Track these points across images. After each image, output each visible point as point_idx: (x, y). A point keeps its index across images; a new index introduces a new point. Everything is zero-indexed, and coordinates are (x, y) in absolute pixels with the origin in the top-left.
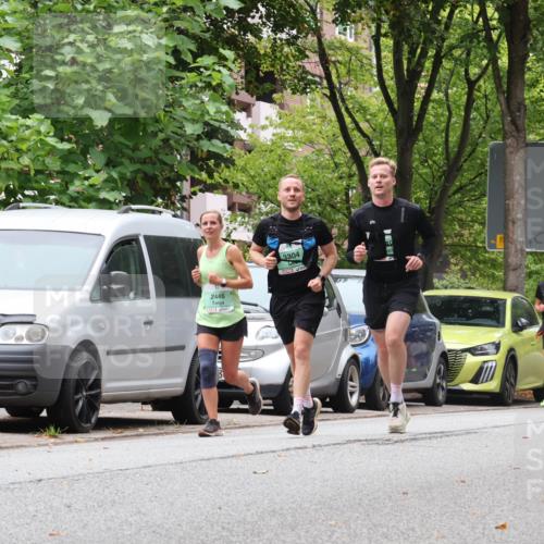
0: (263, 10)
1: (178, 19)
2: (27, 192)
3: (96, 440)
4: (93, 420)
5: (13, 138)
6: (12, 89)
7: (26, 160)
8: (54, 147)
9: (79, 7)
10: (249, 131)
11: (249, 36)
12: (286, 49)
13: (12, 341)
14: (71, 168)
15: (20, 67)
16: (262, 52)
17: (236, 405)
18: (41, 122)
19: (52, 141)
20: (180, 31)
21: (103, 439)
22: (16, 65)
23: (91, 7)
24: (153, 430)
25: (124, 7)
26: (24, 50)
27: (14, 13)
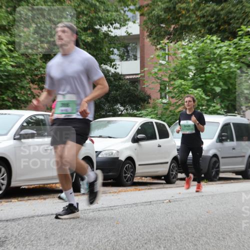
1: (241, 59)
3: (219, 184)
4: (218, 178)
6: (192, 81)
8: (204, 98)
9: (212, 56)
14: (209, 103)
15: (195, 74)
18: (200, 91)
19: (204, 96)
20: (243, 62)
21: (221, 184)
23: (216, 56)
24: (236, 181)
25: (225, 56)
26: (196, 69)
27: (193, 59)
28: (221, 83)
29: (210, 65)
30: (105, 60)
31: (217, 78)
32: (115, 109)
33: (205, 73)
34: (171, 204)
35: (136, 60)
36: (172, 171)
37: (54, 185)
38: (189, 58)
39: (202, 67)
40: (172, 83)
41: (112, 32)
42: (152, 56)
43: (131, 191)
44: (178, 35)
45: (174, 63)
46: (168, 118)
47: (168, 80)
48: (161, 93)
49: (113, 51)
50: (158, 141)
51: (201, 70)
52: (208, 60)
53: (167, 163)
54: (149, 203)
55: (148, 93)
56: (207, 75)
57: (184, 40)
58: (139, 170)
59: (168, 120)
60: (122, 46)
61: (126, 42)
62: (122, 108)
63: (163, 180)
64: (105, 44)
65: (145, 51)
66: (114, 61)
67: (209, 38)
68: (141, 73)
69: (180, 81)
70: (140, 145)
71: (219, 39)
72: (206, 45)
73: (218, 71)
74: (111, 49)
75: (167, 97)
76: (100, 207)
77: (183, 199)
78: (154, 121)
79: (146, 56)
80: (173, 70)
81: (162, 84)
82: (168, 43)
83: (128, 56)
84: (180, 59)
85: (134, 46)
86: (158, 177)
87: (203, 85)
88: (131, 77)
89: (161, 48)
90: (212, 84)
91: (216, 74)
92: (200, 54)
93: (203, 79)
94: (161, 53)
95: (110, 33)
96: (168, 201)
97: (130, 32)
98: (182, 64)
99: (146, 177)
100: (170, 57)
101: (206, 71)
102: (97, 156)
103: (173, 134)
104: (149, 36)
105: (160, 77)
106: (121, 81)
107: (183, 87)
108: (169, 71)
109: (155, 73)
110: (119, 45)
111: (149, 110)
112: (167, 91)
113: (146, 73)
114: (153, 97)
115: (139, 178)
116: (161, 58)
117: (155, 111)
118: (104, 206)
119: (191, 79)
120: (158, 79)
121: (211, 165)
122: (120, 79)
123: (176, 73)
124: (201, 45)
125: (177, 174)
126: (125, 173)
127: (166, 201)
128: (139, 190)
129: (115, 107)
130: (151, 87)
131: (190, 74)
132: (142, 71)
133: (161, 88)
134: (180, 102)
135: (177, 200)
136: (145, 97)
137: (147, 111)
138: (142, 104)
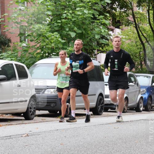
0: (117, 3)
1: (94, 6)
2: (53, 53)
5: (50, 39)
6: (50, 26)
7: (53, 45)
8: (60, 41)
9: (68, 3)
10: (113, 36)
11: (113, 11)
12: (123, 14)
13: (50, 93)
15: (52, 20)
16: (117, 15)
17: (109, 110)
18: (57, 34)
19: (60, 39)
20: (95, 9)
23: (71, 3)
25: (79, 4)
26: (53, 15)
27: (50, 5)
28: (76, 29)
29: (66, 12)
31: (71, 24)
33: (61, 19)
34: (29, 137)
36: (31, 109)
38: (46, 4)
39: (58, 13)
42: (12, 2)
46: (26, 60)
47: (27, 25)
48: (20, 37)
50: (17, 82)
51: (57, 16)
52: (64, 7)
53: (26, 101)
55: (9, 37)
59: (26, 62)
63: (22, 116)
69: (39, 25)
73: (73, 17)
75: (27, 40)
77: (40, 133)
78: (14, 63)
79: (6, 1)
80: (31, 16)
81: (21, 29)
84: (38, 5)
86: (18, 114)
87: (59, 30)
90: (67, 30)
91: (71, 20)
93: (60, 24)
96: (26, 135)
99: (7, 114)
100: (28, 3)
101: (62, 17)
103: (31, 75)
105: (20, 22)
107: (41, 30)
108: (27, 17)
111: (10, 52)
112: (26, 35)
113: (6, 18)
114: (13, 41)
116: (20, 4)
117: (15, 53)
119: (48, 25)
120: (18, 24)
123: (34, 19)
125: (35, 111)
127: (24, 135)
130: (11, 31)
131: (47, 20)
132: (2, 16)
133: (20, 32)
134: (38, 45)
135: (34, 134)
136: (5, 40)
137: (7, 53)
138: (3, 47)
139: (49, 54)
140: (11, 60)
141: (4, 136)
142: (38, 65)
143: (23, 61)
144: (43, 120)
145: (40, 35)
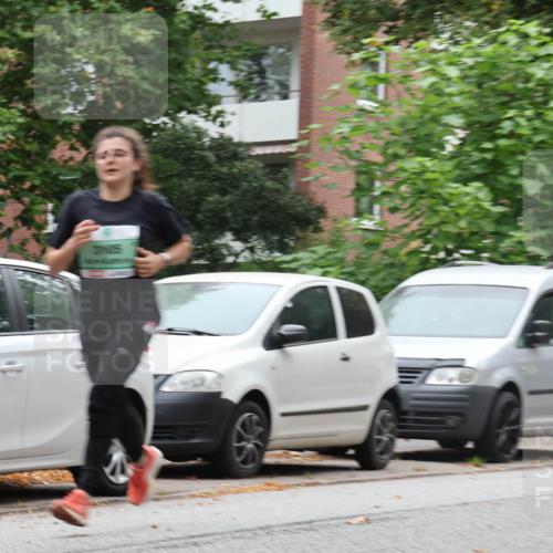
4: (513, 451)
5: (453, 204)
6: (455, 162)
7: (463, 224)
9: (520, 86)
13: (445, 382)
15: (463, 141)
18: (479, 189)
19: (487, 204)
21: (521, 468)
22: (461, 139)
26: (467, 126)
27: (462, 93)
29: (511, 113)
30: (190, 100)
31: (530, 152)
32: (217, 248)
33: (494, 138)
35: (285, 97)
36: (380, 433)
37: (26, 475)
38: (448, 90)
39: (486, 119)
40: (392, 168)
41: (215, 10)
42: (336, 87)
43: (254, 490)
44: (421, 19)
45: (400, 106)
46: (373, 274)
47: (379, 159)
48: (357, 200)
49: (214, 71)
50: (343, 343)
51: (483, 129)
52: (506, 99)
53: (364, 408)
54: (306, 526)
55: (319, 199)
56: (503, 142)
57: (437, 34)
58: (281, 429)
59: (373, 281)
60: (244, 57)
61: (258, 41)
62: (238, 246)
63: (350, 457)
64: (192, 50)
65: (316, 70)
66: (216, 100)
67: (514, 27)
68: (302, 137)
69: (420, 159)
70: (287, 356)
71: (547, 30)
72: (502, 50)
73: (535, 129)
74: (212, 65)
75: (377, 208)
76: (160, 537)
77: (408, 515)
78: (332, 283)
79: (317, 86)
80: (397, 130)
81: (363, 173)
82: (387, 43)
83: (263, 87)
84: (420, 95)
85: (281, 55)
86: (337, 451)
87: (486, 174)
88: (269, 150)
89: (364, 60)
90: (514, 171)
91: (530, 141)
92: (483, 77)
93: (488, 156)
94: (361, 76)
95: (209, 14)
96: (362, 519)
97: (271, 10)
98: (425, 110)
99: (300, 450)
100: (390, 88)
102: (157, 387)
104: (330, 23)
105: (358, 152)
106: (238, 164)
107: (429, 176)
108: (385, 134)
109: (344, 138)
110: (236, 53)
111: (321, 250)
112: (377, 193)
113: (315, 138)
114: (332, 212)
115: (279, 452)
116: (363, 92)
117: (336, 252)
118: (174, 536)
119: (452, 157)
120: (351, 157)
121: (497, 413)
122: (236, 156)
123: (406, 138)
124: (489, 49)
125: (392, 441)
126: (240, 439)
127: (357, 520)
128: (280, 488)
129: (217, 242)
130: (328, 182)
131: (447, 141)
132: (304, 132)
133: (358, 184)
134: (414, 226)
135: (391, 516)
136: (308, 211)
137: (313, 252)
138: (299, 233)
139: (449, 252)
140: (325, 274)
141: (291, 521)
142: (409, 291)
143: (362, 278)
144: (417, 470)
145: (422, 192)
